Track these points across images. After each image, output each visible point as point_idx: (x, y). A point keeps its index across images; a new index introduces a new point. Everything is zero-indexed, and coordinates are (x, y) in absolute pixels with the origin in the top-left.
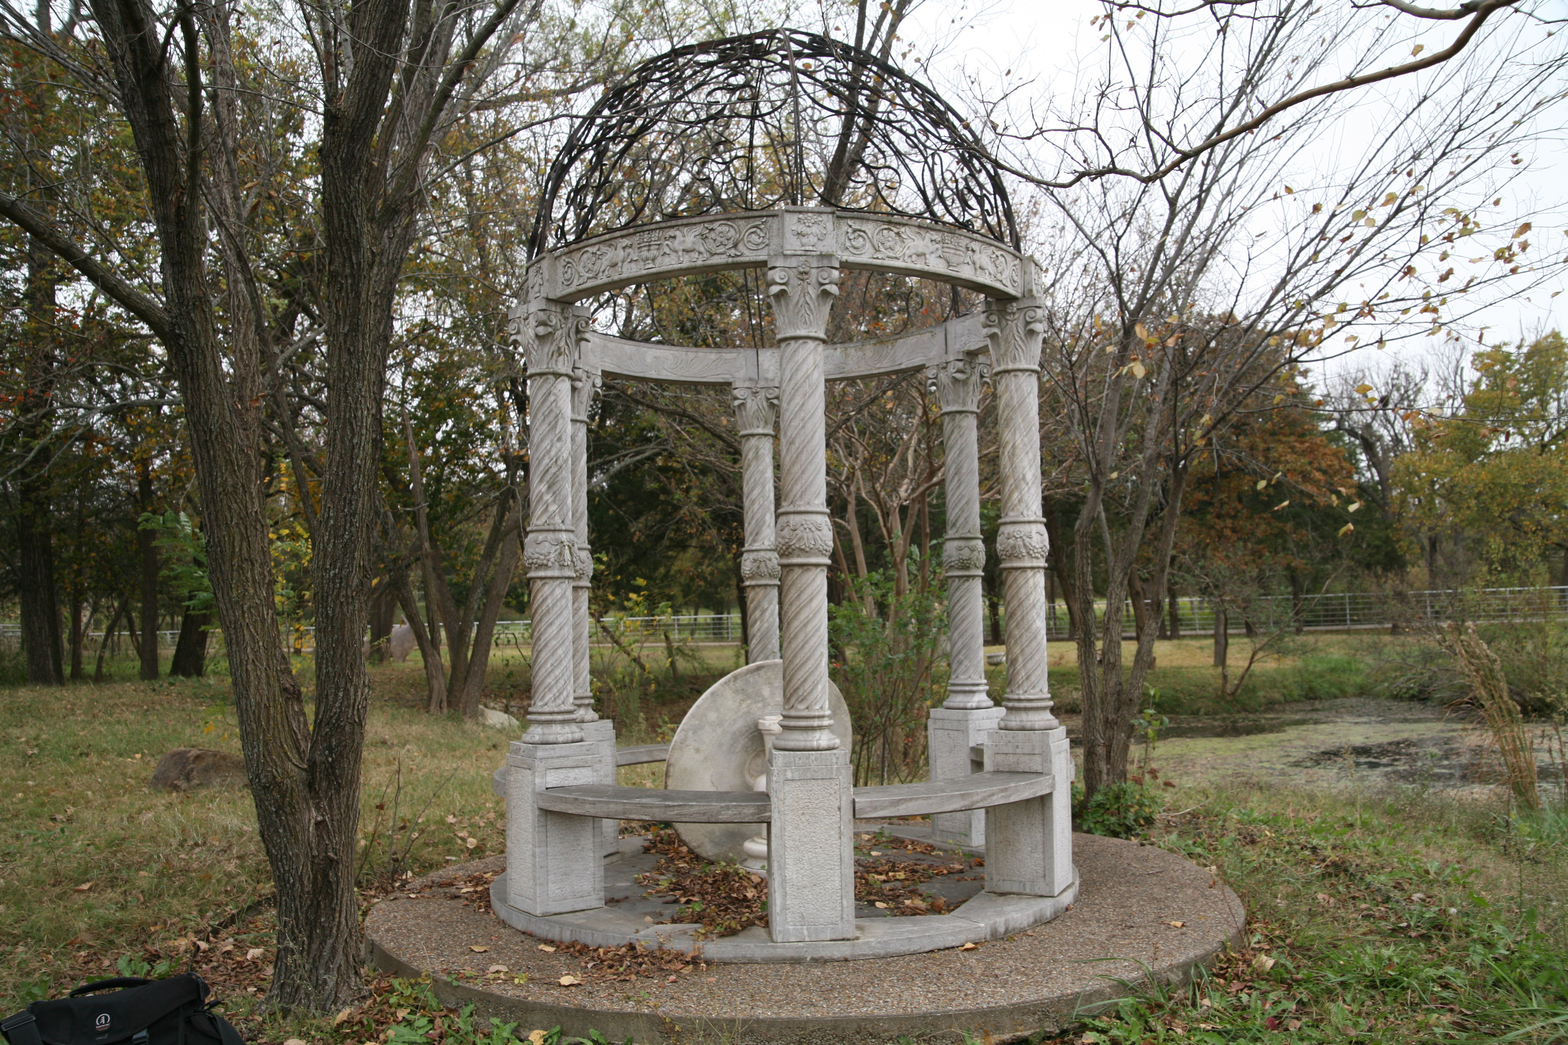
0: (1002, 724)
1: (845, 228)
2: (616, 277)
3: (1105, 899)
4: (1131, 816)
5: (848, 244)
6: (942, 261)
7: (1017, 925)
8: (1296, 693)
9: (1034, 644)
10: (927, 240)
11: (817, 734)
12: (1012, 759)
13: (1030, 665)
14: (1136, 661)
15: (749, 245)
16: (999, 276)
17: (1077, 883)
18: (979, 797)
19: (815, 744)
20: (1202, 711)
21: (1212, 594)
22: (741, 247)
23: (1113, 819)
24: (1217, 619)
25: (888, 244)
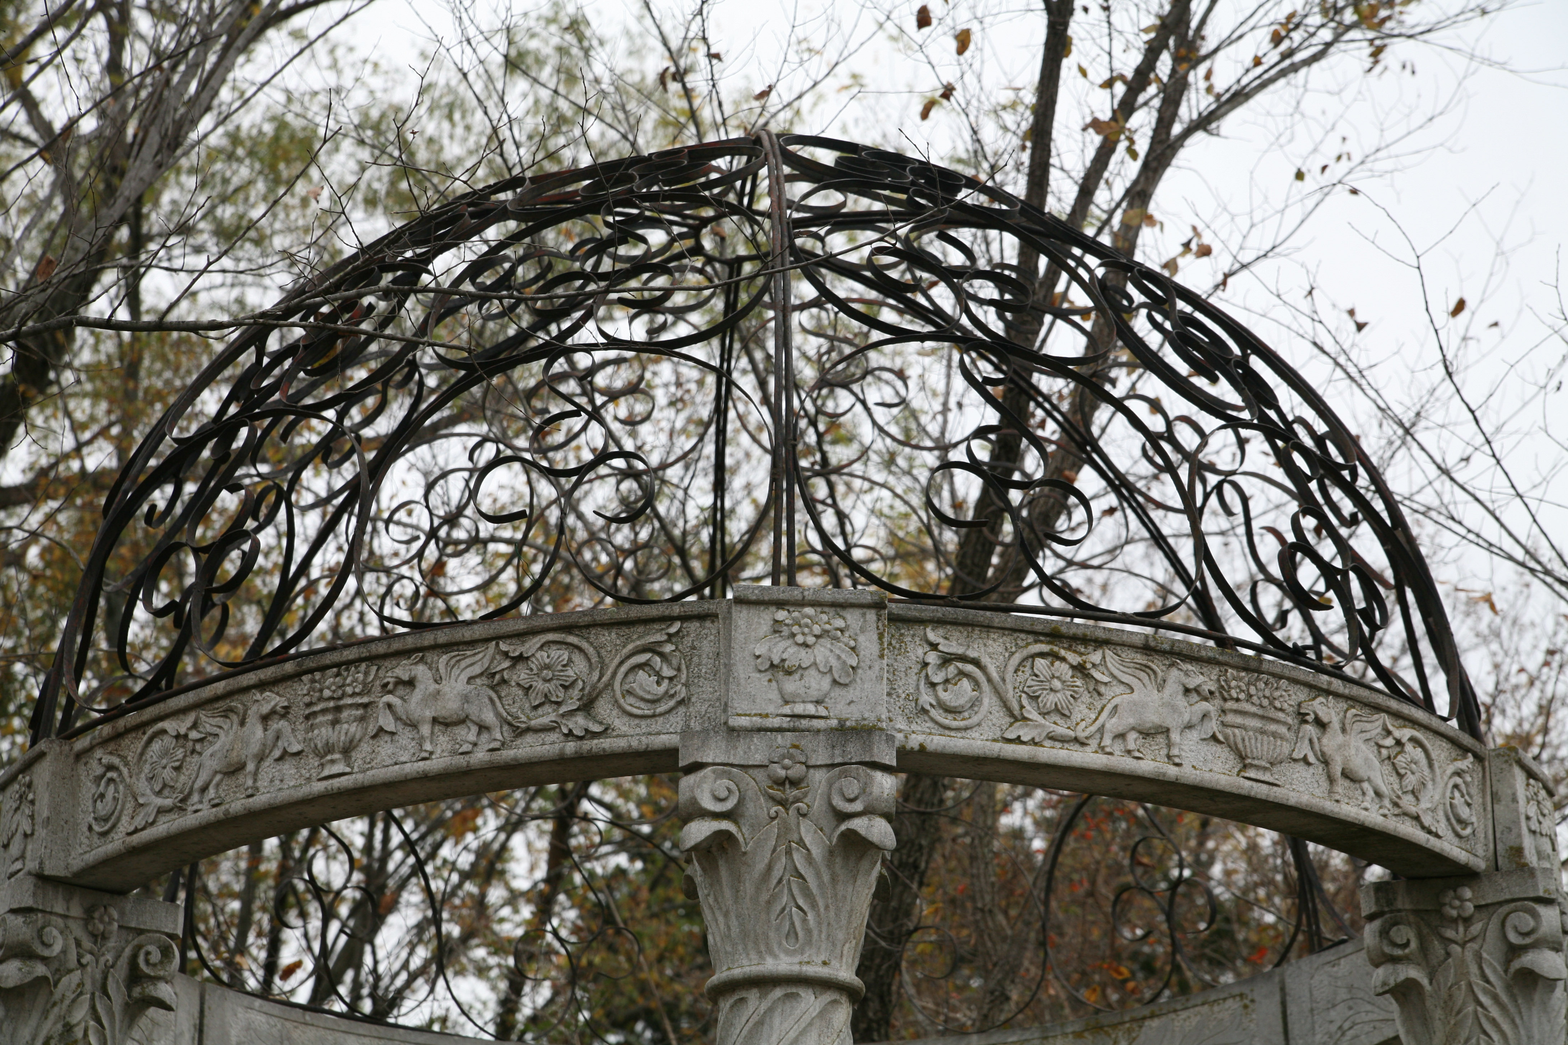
1: (918, 651)
2: (237, 805)
5: (926, 698)
6: (1222, 752)
10: (1173, 688)
15: (629, 703)
16: (1407, 802)
22: (603, 708)
25: (1050, 700)
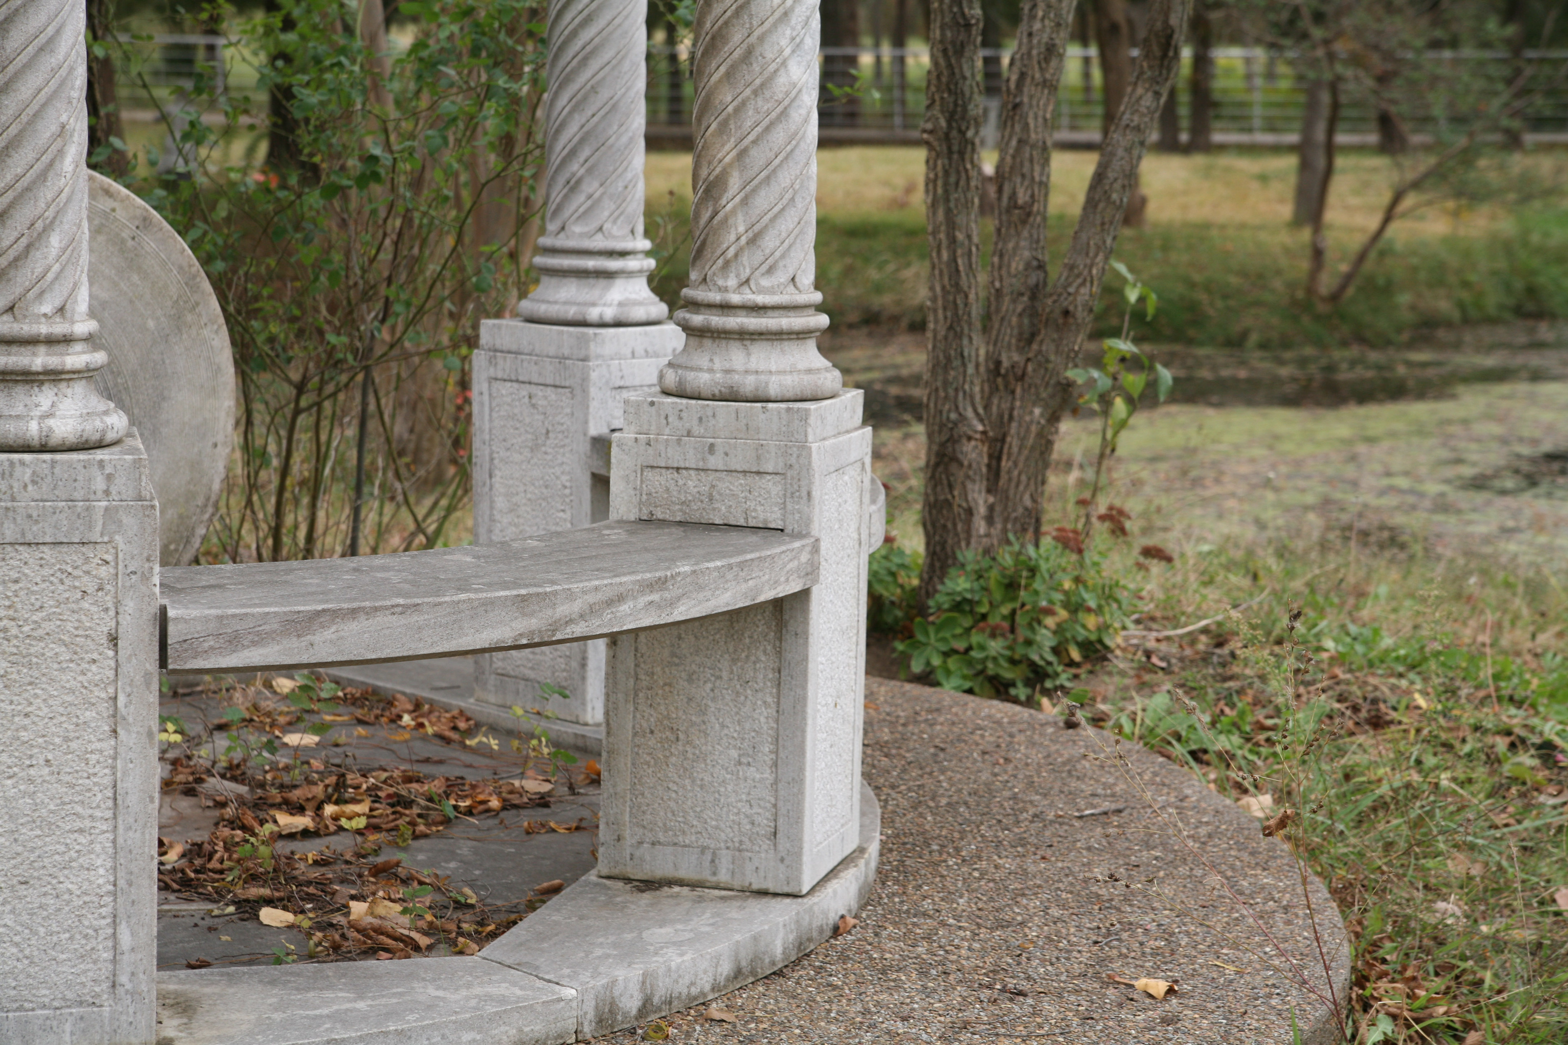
0: (671, 379)
3: (949, 897)
4: (1046, 638)
7: (682, 988)
8: (1493, 300)
9: (779, 136)
11: (45, 397)
12: (693, 484)
13: (763, 201)
14: (1091, 203)
17: (874, 849)
18: (576, 607)
19: (33, 430)
20: (1254, 338)
21: (1304, 36)
23: (996, 646)
24: (1312, 105)
